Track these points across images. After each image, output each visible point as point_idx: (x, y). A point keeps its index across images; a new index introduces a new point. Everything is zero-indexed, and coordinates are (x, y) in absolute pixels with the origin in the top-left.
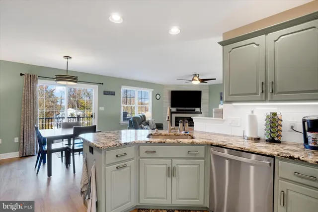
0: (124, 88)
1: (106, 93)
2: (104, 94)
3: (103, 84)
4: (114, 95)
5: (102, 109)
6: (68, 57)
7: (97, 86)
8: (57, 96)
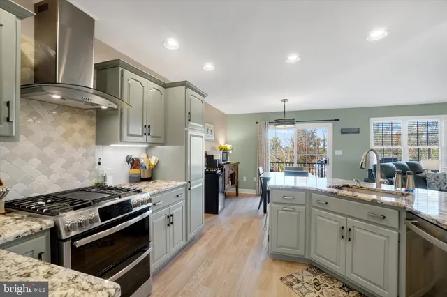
0: (374, 121)
1: (343, 132)
2: (342, 133)
3: (338, 120)
4: (358, 132)
5: (339, 152)
6: (284, 100)
7: (331, 124)
8: (319, 137)
